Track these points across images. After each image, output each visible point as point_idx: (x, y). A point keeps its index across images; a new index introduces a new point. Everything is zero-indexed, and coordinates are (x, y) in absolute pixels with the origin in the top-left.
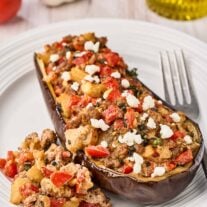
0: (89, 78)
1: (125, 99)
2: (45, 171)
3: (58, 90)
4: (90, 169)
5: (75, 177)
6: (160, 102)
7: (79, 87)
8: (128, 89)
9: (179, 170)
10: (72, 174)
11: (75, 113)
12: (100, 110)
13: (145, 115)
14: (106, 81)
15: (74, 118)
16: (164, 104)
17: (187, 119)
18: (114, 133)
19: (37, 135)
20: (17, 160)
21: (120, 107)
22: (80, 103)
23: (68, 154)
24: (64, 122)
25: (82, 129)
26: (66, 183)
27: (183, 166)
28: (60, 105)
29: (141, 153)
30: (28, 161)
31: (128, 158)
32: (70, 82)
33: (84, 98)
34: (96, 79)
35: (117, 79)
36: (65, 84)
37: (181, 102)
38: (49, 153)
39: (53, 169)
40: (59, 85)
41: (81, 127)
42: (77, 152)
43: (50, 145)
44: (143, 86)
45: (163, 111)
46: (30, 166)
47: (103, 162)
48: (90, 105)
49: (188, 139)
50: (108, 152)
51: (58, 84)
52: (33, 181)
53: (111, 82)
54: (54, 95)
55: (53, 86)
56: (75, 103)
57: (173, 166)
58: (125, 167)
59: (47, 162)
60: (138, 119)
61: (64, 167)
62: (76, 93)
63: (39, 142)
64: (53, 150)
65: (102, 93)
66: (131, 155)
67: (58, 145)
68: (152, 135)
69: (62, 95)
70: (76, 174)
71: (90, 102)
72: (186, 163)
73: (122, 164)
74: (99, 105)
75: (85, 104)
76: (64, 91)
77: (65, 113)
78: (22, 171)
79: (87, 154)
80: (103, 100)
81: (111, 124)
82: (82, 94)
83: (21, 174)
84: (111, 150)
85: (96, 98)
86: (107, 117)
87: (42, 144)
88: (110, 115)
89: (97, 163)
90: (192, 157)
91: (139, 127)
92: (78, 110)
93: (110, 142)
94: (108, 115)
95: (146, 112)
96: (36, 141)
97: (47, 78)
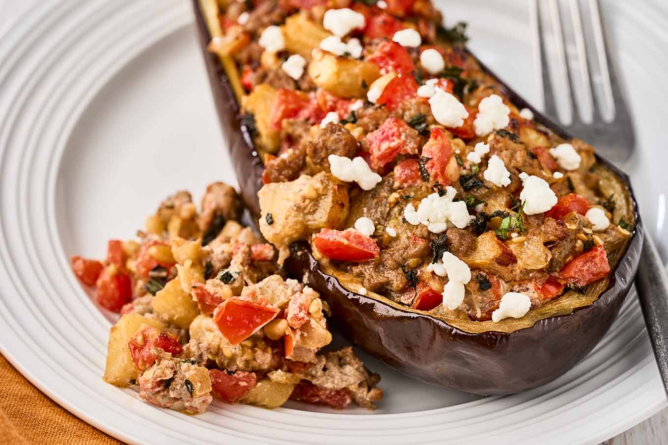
0: (334, 45)
1: (426, 102)
2: (203, 296)
3: (250, 78)
4: (323, 294)
5: (282, 315)
6: (526, 114)
7: (306, 69)
8: (439, 76)
9: (570, 302)
10: (275, 307)
11: (291, 140)
12: (356, 132)
13: (481, 149)
14: (377, 54)
15: (287, 154)
16: (538, 118)
17: (599, 161)
18: (395, 196)
19: (189, 197)
20: (132, 265)
21: (412, 125)
22: (305, 113)
23: (269, 253)
24: (261, 164)
25: (305, 185)
26: (256, 330)
27: (581, 291)
28: (251, 117)
29: (466, 252)
30: (158, 268)
31: (431, 267)
32: (283, 55)
33: (315, 99)
34: (354, 47)
35: (409, 50)
36: (268, 60)
37: (587, 116)
38: (217, 248)
39: (225, 291)
40: (254, 62)
41: (303, 178)
42: (290, 246)
43: (222, 225)
44: (484, 69)
45: (533, 138)
46: (164, 281)
47: (360, 275)
48: (332, 118)
49: (598, 217)
50: (374, 249)
51: (250, 61)
52: (169, 323)
53: (391, 55)
54: (239, 90)
55: (238, 65)
56: (292, 113)
57: (553, 290)
58: (421, 290)
59: (209, 273)
60: (461, 159)
61: (252, 287)
62: (297, 84)
63: (193, 217)
64: (228, 241)
65: (366, 86)
66: (438, 258)
67: (244, 226)
68: (497, 205)
69: (258, 89)
70: (284, 307)
71: (333, 109)
72: (591, 284)
73: (412, 281)
74: (355, 118)
75: (319, 115)
76: (263, 79)
77: (266, 139)
78: (143, 295)
79: (317, 253)
80: (368, 104)
81: (386, 171)
82: (313, 88)
83: (139, 304)
84: (383, 243)
85: (348, 99)
86: (376, 153)
87: (202, 223)
88: (385, 146)
89: (344, 278)
90: (607, 268)
91: (463, 180)
92: (299, 131)
93: (381, 222)
94: (379, 147)
95: (484, 139)
96: (185, 213)
97: (222, 44)
